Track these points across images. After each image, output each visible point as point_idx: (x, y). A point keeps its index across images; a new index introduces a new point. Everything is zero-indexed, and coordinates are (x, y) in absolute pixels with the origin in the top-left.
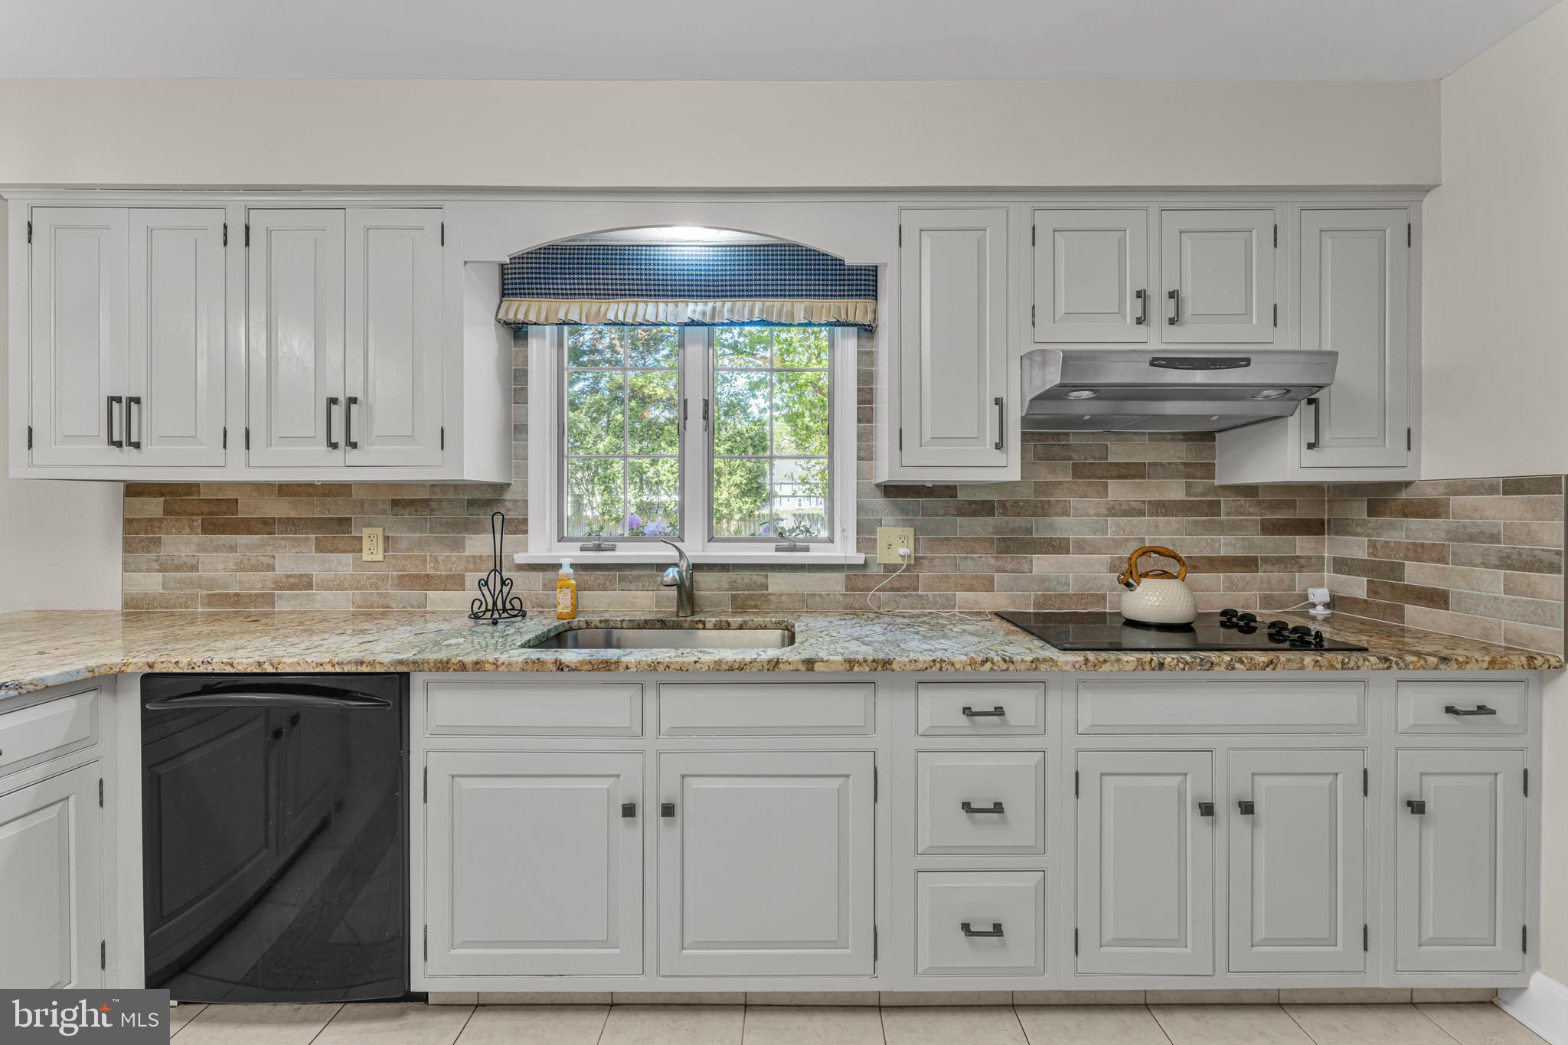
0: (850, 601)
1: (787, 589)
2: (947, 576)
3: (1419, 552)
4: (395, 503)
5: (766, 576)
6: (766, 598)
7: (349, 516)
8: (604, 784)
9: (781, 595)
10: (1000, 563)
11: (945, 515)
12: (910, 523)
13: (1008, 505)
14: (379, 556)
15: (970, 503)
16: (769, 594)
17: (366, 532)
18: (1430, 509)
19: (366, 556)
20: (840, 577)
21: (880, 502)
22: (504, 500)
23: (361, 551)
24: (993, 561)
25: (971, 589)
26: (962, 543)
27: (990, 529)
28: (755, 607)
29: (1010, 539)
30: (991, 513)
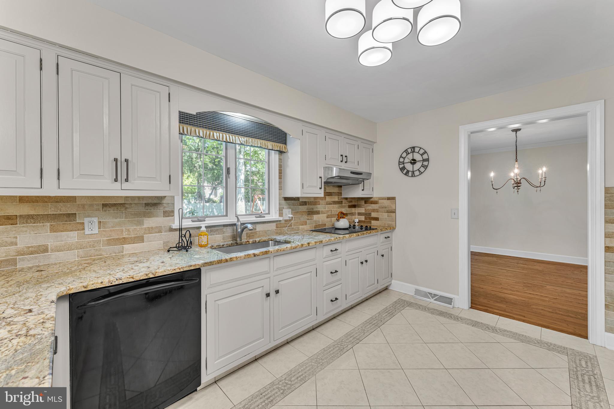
0: (277, 231)
1: (261, 229)
2: (298, 222)
3: (374, 210)
4: (104, 205)
5: (256, 226)
6: (256, 233)
7: (74, 212)
8: (260, 290)
9: (260, 231)
10: (308, 217)
11: (297, 205)
12: (290, 208)
13: (309, 202)
14: (96, 231)
15: (302, 202)
16: (257, 231)
17: (86, 220)
18: (375, 203)
19: (87, 232)
20: (275, 224)
21: (283, 202)
22: (163, 203)
23: (84, 229)
24: (306, 217)
25: (303, 225)
26: (301, 213)
27: (306, 209)
28: (253, 236)
29: (310, 211)
30: (306, 205)
